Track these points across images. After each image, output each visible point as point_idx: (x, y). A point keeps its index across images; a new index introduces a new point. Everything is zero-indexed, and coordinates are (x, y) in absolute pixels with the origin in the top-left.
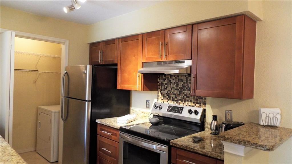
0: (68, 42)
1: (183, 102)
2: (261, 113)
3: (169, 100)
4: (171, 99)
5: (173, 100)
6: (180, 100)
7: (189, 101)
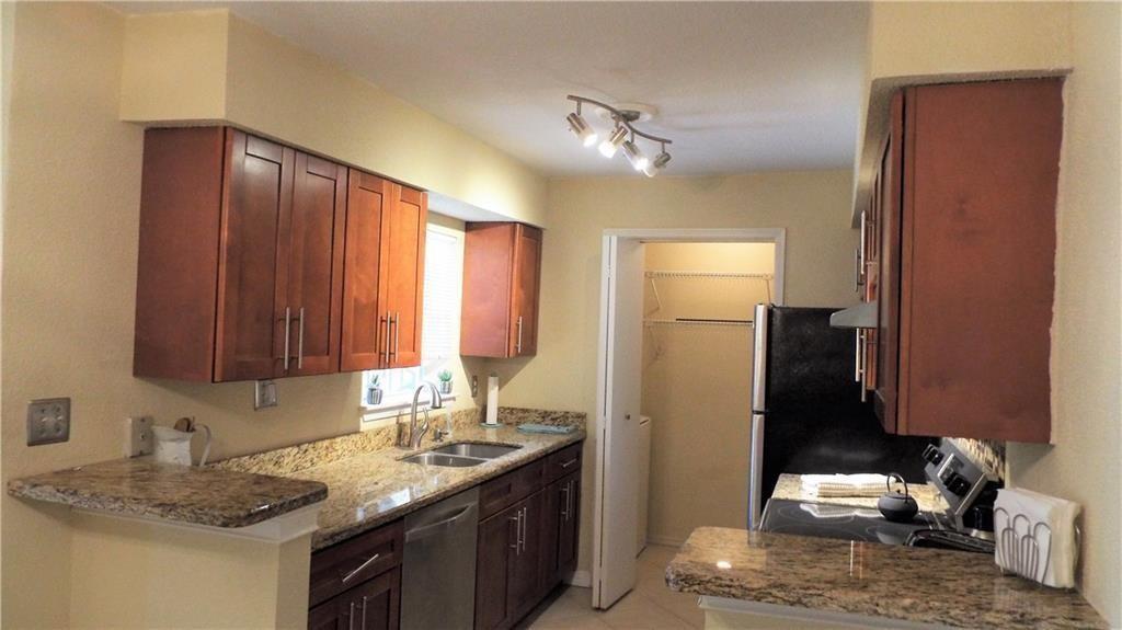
0: (784, 232)
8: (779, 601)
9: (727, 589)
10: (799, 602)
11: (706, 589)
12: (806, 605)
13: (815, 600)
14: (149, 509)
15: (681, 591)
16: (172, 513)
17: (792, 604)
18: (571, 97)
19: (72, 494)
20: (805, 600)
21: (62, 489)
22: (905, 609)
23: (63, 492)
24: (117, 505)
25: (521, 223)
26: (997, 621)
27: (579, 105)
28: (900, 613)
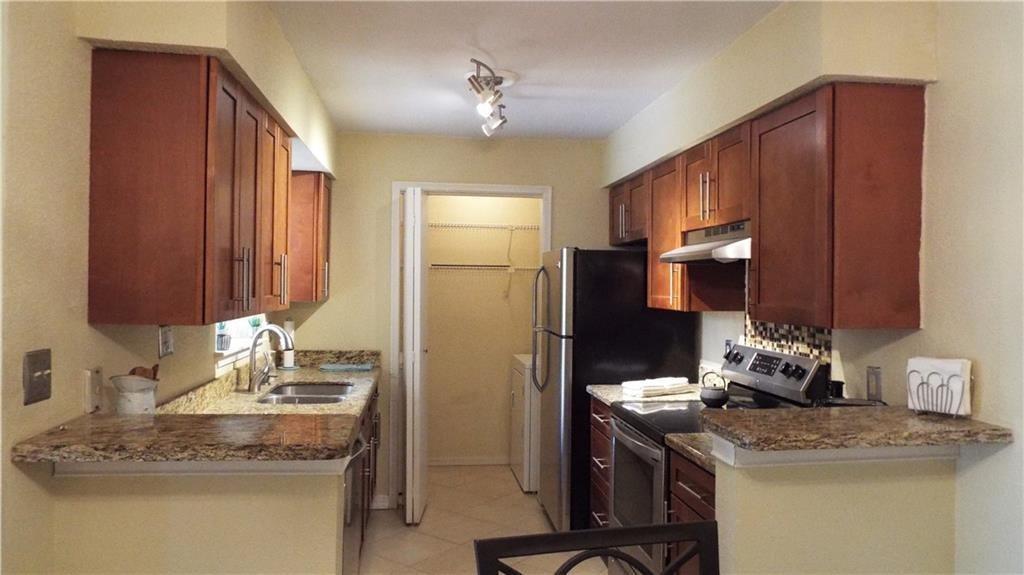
0: (550, 191)
1: (790, 343)
2: (908, 371)
3: (764, 338)
4: (768, 335)
5: (772, 339)
6: (783, 337)
7: (800, 339)
8: (829, 446)
9: (794, 444)
10: (842, 445)
11: (780, 446)
12: (846, 447)
13: (852, 442)
14: (232, 452)
15: (762, 450)
16: (263, 453)
17: (837, 447)
18: (473, 61)
19: (116, 450)
20: (845, 443)
21: (101, 446)
22: (906, 439)
23: (103, 450)
24: (186, 454)
25: (325, 173)
26: (956, 438)
27: (478, 68)
28: (903, 442)
